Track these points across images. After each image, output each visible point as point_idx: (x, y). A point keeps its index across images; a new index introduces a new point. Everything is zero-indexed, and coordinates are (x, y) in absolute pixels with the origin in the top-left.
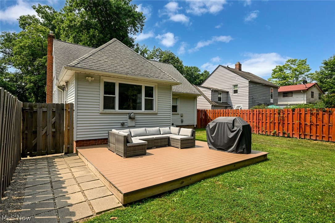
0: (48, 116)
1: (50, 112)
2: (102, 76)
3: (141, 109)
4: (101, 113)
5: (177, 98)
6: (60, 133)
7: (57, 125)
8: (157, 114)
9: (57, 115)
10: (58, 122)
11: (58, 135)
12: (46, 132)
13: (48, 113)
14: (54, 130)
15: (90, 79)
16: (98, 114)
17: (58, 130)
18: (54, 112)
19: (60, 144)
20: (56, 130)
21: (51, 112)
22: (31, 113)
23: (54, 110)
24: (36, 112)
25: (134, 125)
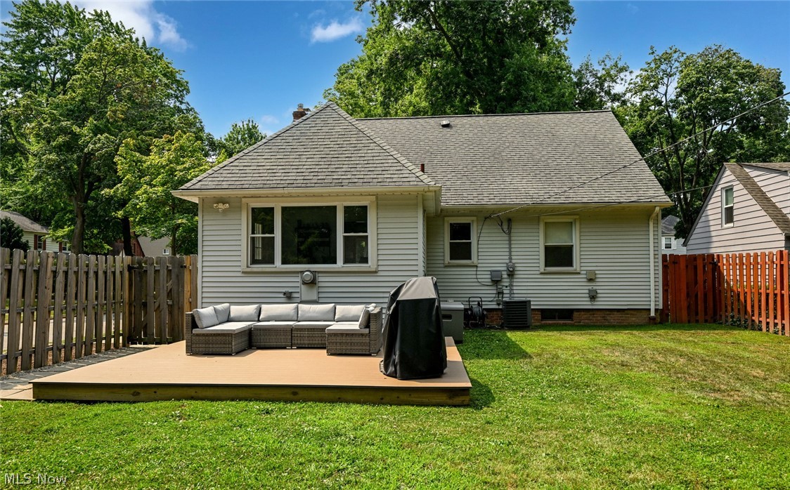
0: (161, 278)
1: (164, 271)
2: (245, 197)
3: (335, 262)
4: (243, 272)
5: (572, 223)
6: (179, 308)
7: (175, 294)
8: (376, 272)
9: (173, 276)
10: (175, 288)
11: (176, 311)
12: (159, 306)
13: (161, 272)
14: (170, 302)
15: (221, 206)
16: (240, 274)
17: (175, 303)
18: (169, 271)
19: (179, 328)
20: (173, 302)
21: (166, 271)
22: (140, 273)
23: (170, 268)
24: (146, 271)
25: (315, 297)
